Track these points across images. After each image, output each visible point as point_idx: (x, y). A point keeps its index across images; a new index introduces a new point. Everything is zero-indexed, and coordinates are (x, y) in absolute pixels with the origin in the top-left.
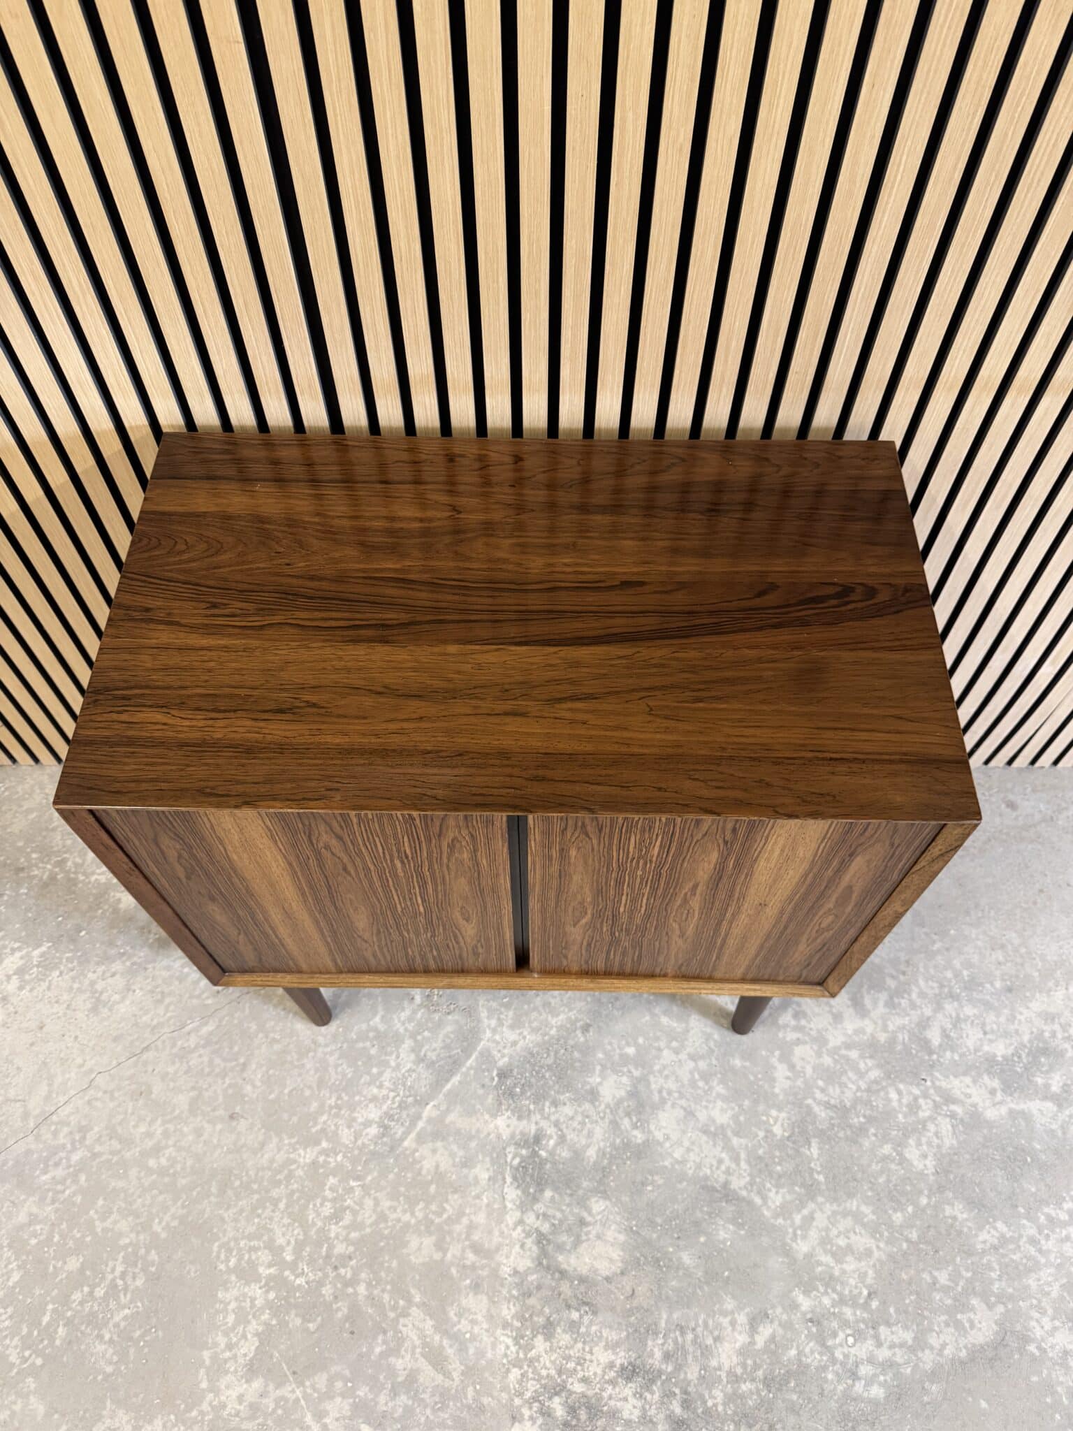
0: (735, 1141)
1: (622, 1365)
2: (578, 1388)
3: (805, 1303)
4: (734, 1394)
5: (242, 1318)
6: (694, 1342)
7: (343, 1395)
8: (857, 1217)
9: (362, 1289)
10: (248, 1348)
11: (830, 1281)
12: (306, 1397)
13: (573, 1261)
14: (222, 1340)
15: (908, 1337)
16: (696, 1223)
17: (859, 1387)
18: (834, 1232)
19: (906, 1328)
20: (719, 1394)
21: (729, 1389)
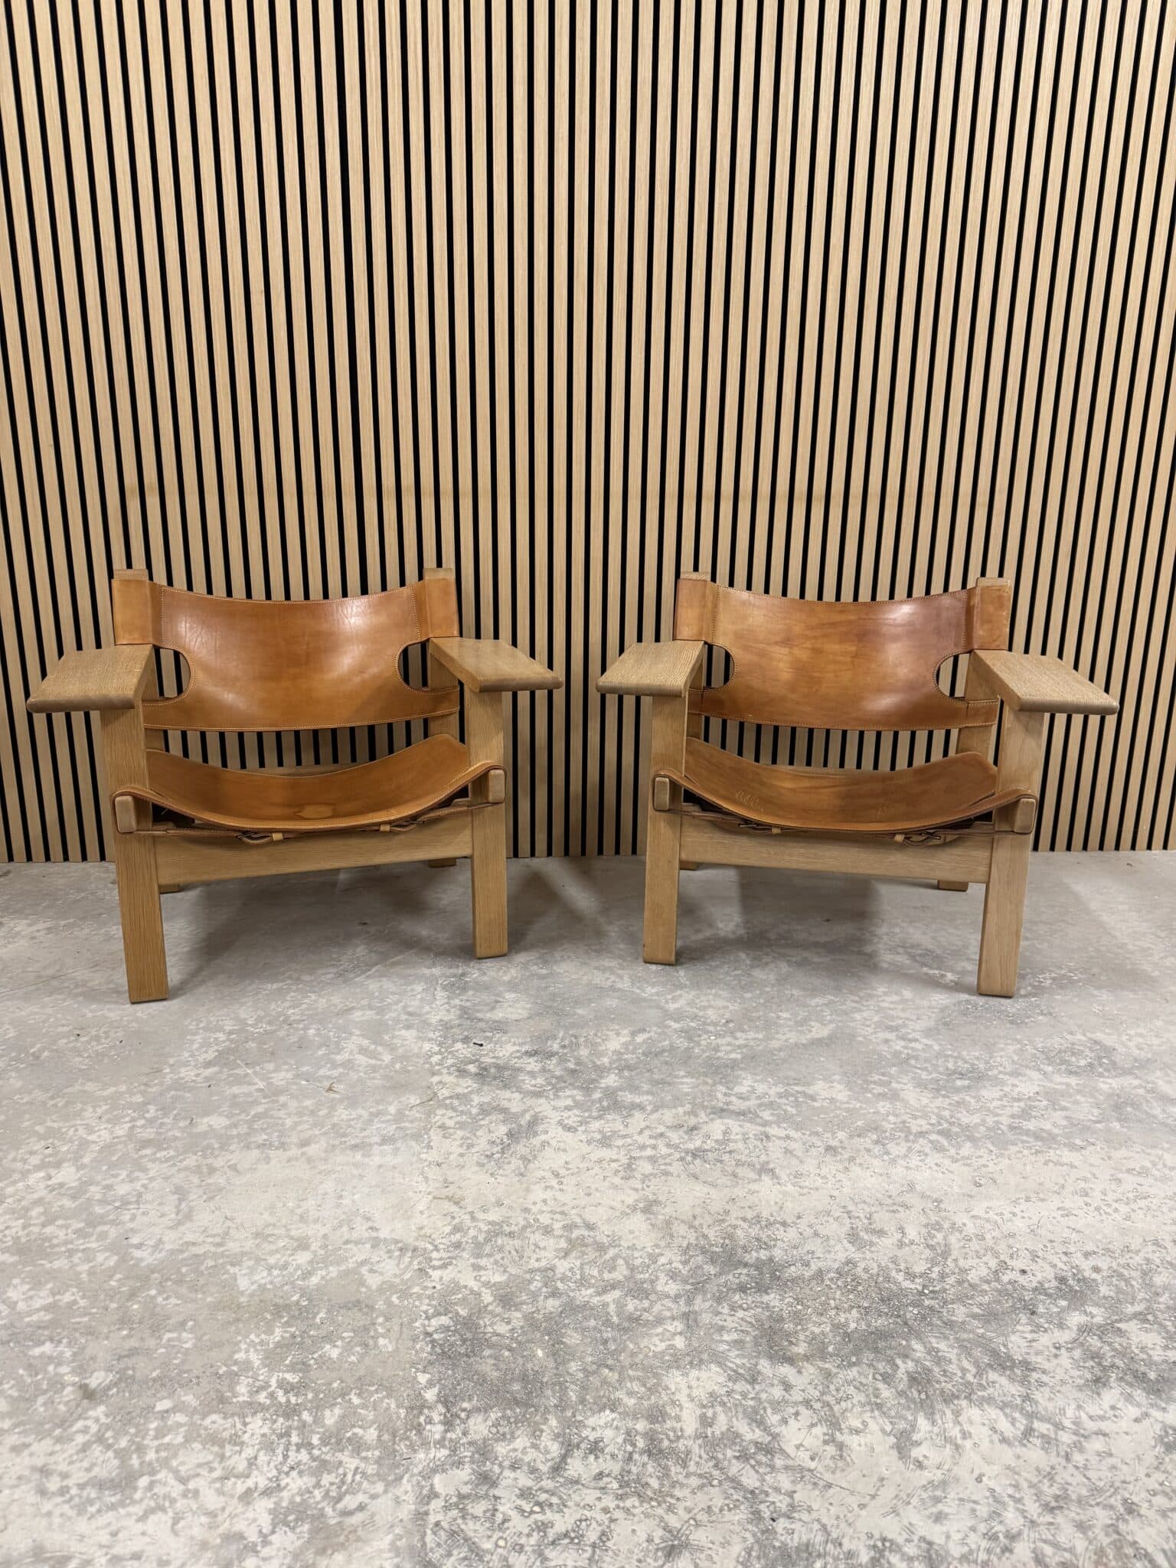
0: (620, 972)
1: (526, 1052)
2: (488, 1060)
3: (676, 1026)
4: (620, 1059)
5: (206, 1044)
6: (586, 1041)
7: (287, 1071)
8: (715, 995)
9: (311, 1032)
10: (211, 1055)
11: (695, 1017)
12: (255, 1073)
13: (488, 1015)
14: (186, 1054)
15: (760, 1036)
16: (589, 1000)
17: (719, 1054)
18: (697, 1001)
19: (758, 1032)
20: (606, 1060)
21: (615, 1057)
